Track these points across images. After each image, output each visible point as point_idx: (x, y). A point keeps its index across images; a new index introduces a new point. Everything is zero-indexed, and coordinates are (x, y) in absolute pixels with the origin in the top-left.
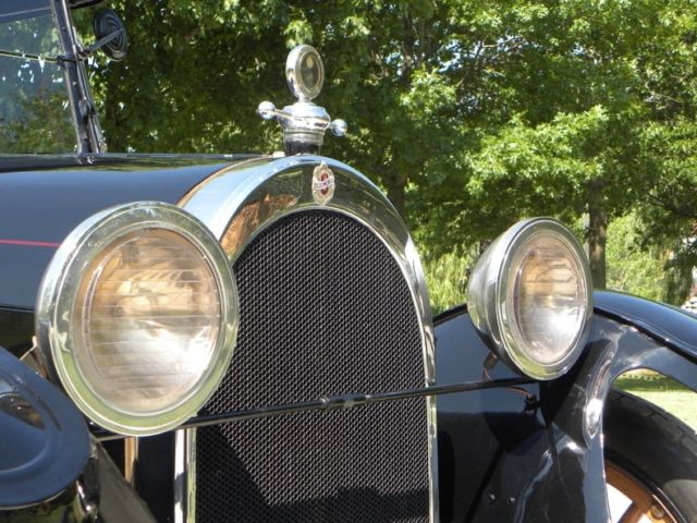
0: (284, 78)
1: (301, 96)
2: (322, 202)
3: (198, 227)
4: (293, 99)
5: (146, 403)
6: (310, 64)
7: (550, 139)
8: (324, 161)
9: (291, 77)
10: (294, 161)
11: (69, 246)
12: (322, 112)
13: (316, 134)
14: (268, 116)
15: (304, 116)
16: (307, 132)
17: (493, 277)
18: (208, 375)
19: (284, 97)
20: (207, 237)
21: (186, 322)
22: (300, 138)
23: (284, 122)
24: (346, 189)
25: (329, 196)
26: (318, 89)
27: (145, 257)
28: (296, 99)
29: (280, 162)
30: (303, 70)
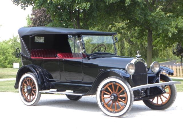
5: (131, 73)
14: (136, 56)
21: (132, 69)
24: (141, 60)
28: (138, 54)
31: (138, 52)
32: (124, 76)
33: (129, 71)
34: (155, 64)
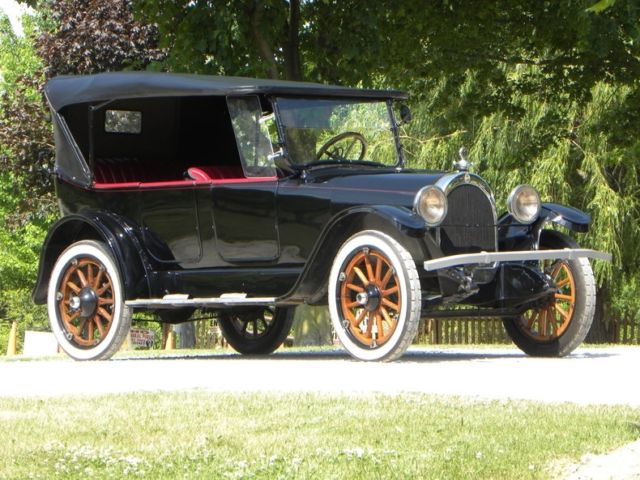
0: (458, 155)
1: (462, 158)
2: (467, 182)
3: (440, 189)
4: (460, 159)
5: (431, 220)
9: (460, 154)
10: (461, 173)
11: (419, 194)
12: (468, 161)
15: (463, 163)
16: (464, 166)
17: (511, 199)
18: (442, 217)
21: (438, 206)
22: (462, 168)
23: (458, 165)
24: (473, 178)
27: (431, 194)
29: (458, 173)
30: (463, 152)
31: (461, 150)
32: (404, 227)
33: (426, 211)
34: (522, 194)
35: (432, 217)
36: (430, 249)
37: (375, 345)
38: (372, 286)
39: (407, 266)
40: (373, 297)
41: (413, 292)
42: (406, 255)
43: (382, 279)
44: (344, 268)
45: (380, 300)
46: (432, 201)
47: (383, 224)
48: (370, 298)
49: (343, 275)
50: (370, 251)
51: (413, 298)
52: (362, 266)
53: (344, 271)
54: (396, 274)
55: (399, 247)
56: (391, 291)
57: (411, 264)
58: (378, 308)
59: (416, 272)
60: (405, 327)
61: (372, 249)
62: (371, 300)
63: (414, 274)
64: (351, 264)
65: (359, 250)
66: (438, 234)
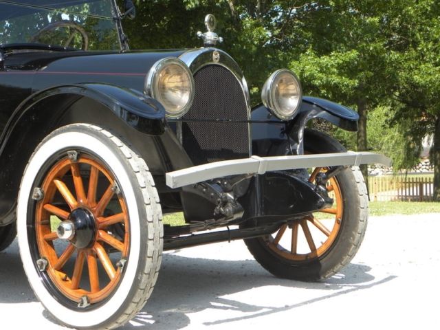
0: (204, 25)
1: (209, 30)
2: (216, 62)
3: (184, 64)
4: (206, 31)
5: (173, 110)
6: (212, 20)
7: (327, 65)
8: (216, 50)
9: (206, 24)
10: (207, 49)
11: (153, 70)
12: (216, 34)
13: (214, 41)
14: (200, 35)
15: (210, 36)
16: (211, 41)
17: (269, 88)
18: (187, 105)
19: (204, 30)
20: (185, 66)
21: (183, 90)
22: (209, 42)
23: (204, 38)
24: (222, 59)
25: (218, 61)
26: (214, 28)
27: (171, 71)
28: (208, 31)
29: (203, 50)
30: (210, 22)
31: (207, 18)
32: (131, 115)
33: (163, 96)
34: (281, 81)
35: (173, 105)
36: (169, 152)
37: (86, 304)
38: (81, 210)
39: (141, 182)
40: (83, 227)
41: (150, 226)
42: (138, 163)
43: (98, 199)
44: (39, 181)
45: (94, 234)
46: (172, 81)
47: (101, 115)
48: (78, 230)
49: (38, 191)
50: (79, 157)
51: (150, 236)
52: (67, 179)
53: (40, 186)
54: (122, 195)
55: (126, 151)
56: (112, 219)
57: (146, 179)
58: (91, 244)
59: (155, 190)
60: (136, 282)
61: (82, 152)
62: (81, 232)
63: (151, 195)
64: (51, 176)
65: (61, 155)
66: (180, 130)
